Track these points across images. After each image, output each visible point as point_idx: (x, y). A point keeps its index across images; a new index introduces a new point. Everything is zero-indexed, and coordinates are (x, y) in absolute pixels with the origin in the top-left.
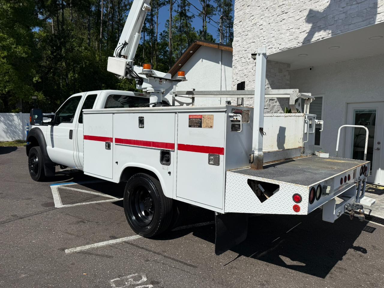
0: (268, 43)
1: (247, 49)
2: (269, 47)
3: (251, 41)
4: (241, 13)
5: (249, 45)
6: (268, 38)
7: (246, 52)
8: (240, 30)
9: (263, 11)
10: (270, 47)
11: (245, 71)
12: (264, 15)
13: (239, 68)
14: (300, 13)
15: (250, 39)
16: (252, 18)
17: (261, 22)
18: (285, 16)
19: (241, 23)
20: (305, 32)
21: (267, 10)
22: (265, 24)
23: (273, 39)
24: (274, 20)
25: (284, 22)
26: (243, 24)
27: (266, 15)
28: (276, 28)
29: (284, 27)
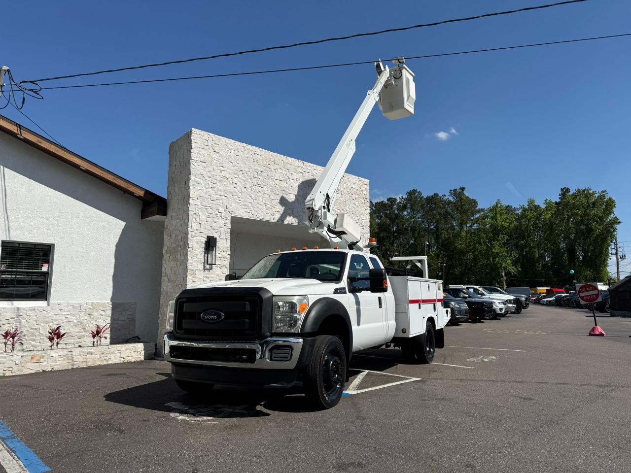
0: (244, 205)
1: (217, 201)
2: (246, 210)
3: (222, 193)
4: (203, 152)
5: (219, 197)
6: (244, 201)
7: (214, 202)
8: (204, 173)
9: (237, 170)
10: (248, 210)
11: (214, 224)
12: (238, 175)
13: (204, 218)
14: (274, 195)
15: (221, 191)
16: (223, 169)
17: (235, 180)
18: (261, 190)
19: (204, 164)
20: (279, 213)
21: (241, 172)
22: (239, 184)
23: (250, 205)
24: (250, 187)
25: (260, 194)
26: (207, 167)
27: (241, 176)
28: (253, 196)
29: (261, 199)
